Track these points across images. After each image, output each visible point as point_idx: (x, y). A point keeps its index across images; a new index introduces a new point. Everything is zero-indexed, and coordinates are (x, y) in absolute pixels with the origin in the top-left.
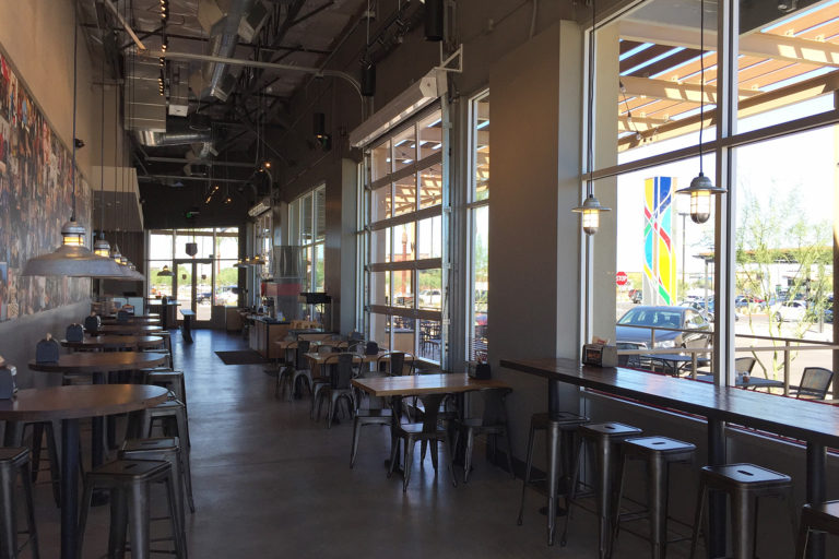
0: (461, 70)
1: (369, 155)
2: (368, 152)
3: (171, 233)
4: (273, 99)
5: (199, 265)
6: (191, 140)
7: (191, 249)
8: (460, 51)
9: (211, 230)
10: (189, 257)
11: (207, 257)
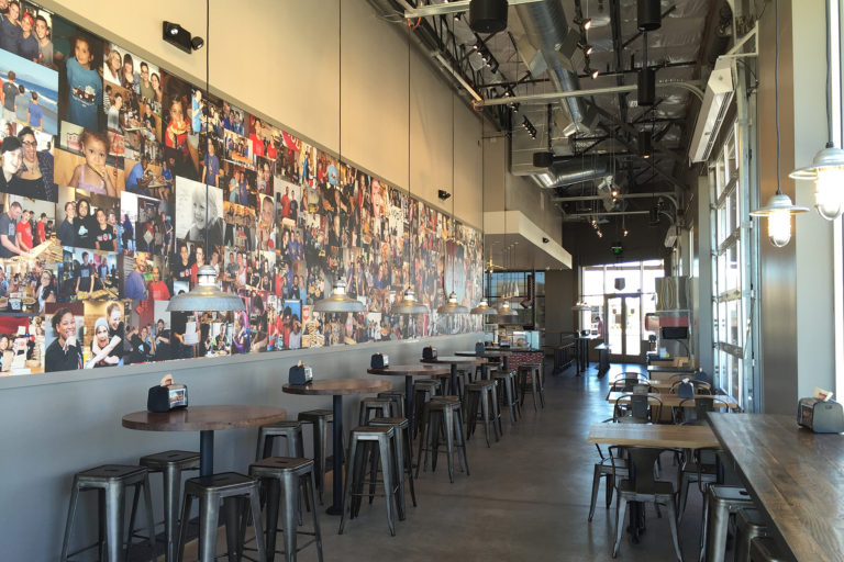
0: (757, 53)
1: (714, 169)
2: (712, 166)
3: (602, 269)
4: (668, 122)
5: (628, 300)
6: (587, 177)
7: (619, 283)
8: (756, 30)
9: (637, 264)
10: (617, 292)
11: (636, 292)
